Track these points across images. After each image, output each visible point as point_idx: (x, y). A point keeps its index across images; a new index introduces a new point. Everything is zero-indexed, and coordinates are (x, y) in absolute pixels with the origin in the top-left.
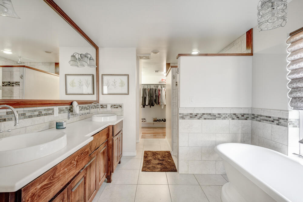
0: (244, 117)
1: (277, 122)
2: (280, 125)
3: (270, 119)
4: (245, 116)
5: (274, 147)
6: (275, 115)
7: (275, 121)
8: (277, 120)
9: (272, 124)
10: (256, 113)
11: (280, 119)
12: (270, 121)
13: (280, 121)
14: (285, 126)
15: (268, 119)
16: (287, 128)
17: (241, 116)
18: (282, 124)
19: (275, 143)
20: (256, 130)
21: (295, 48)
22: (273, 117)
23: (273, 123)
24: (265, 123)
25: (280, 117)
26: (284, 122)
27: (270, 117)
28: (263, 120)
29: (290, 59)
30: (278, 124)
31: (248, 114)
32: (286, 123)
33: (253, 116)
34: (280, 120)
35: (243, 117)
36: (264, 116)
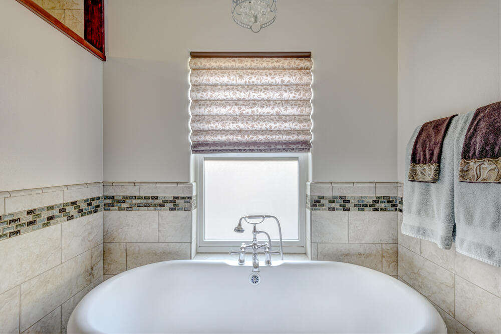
0: (92, 206)
1: (171, 205)
2: (178, 210)
3: (156, 202)
4: (95, 203)
5: (164, 253)
6: (167, 193)
7: (166, 204)
8: (171, 202)
9: (160, 210)
10: (118, 193)
11: (177, 198)
12: (154, 205)
13: (177, 203)
14: (186, 209)
15: (150, 201)
16: (190, 212)
17: (86, 207)
18: (180, 207)
19: (168, 245)
20: (120, 230)
21: (203, 80)
22: (162, 197)
23: (162, 208)
24: (143, 212)
25: (176, 195)
26: (185, 202)
27: (156, 198)
28: (138, 205)
29: (195, 96)
30: (172, 209)
31: (98, 198)
32: (188, 204)
33: (109, 201)
34: (177, 200)
35: (90, 207)
36: (141, 198)
